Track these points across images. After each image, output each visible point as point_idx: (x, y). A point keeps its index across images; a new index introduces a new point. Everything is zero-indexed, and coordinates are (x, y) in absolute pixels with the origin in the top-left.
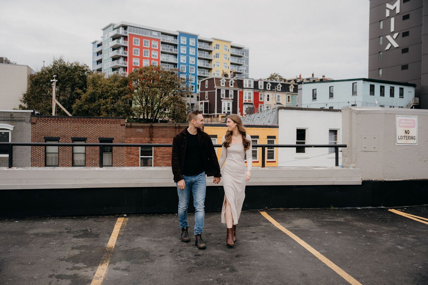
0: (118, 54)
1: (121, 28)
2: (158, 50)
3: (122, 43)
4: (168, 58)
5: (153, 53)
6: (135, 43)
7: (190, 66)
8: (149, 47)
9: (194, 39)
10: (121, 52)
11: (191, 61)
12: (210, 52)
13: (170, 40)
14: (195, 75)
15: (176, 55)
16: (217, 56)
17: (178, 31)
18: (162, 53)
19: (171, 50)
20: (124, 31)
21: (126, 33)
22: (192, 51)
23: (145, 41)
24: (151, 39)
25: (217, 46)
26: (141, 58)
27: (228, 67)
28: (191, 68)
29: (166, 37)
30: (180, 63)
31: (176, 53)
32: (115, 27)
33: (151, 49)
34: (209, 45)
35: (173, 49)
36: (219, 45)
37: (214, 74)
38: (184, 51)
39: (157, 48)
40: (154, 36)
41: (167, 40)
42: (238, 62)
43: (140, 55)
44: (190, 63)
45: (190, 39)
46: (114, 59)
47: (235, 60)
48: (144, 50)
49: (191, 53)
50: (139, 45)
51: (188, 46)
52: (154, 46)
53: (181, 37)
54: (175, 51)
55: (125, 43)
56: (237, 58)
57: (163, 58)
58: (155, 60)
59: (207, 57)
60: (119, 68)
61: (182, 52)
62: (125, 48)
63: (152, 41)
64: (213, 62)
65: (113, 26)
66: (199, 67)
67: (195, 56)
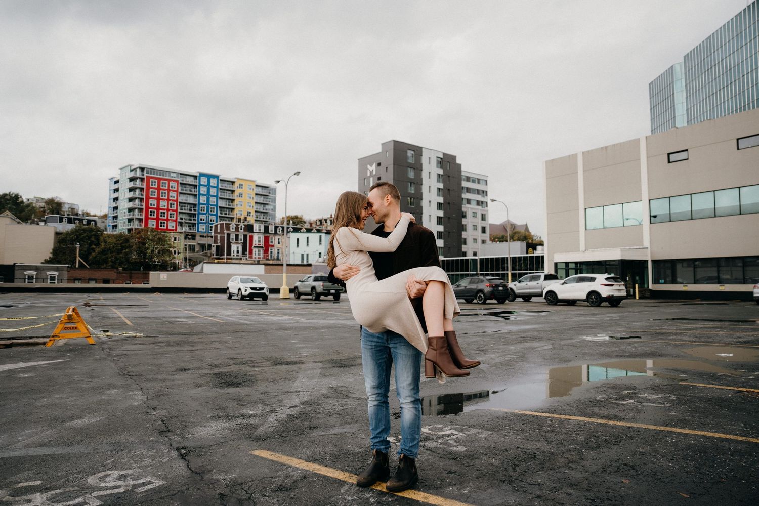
0: (134, 196)
1: (138, 170)
2: (177, 191)
3: (139, 184)
4: (187, 199)
5: (170, 194)
6: (152, 185)
7: (210, 207)
8: (167, 188)
9: (216, 180)
10: (137, 193)
11: (212, 201)
12: (233, 191)
13: (190, 180)
14: (216, 215)
15: (195, 196)
16: (240, 195)
17: (198, 172)
18: (180, 193)
19: (191, 191)
20: (141, 173)
21: (143, 175)
22: (213, 191)
23: (163, 183)
24: (169, 180)
25: (241, 186)
26: (158, 199)
27: (253, 207)
28: (211, 208)
29: (185, 178)
30: (200, 204)
31: (195, 193)
32: (133, 168)
33: (169, 190)
34: (232, 184)
35: (193, 190)
36: (242, 185)
37: (237, 214)
38: (205, 191)
39: (176, 189)
40: (172, 177)
41: (186, 181)
42: (264, 201)
43: (157, 196)
44: (210, 203)
45: (211, 179)
46: (131, 200)
47: (261, 200)
48: (161, 191)
49: (211, 193)
50: (156, 187)
51: (208, 186)
52: (172, 187)
53: (201, 177)
54: (194, 192)
55: (142, 185)
56: (262, 197)
57: (182, 199)
58: (173, 201)
59: (229, 196)
60: (136, 209)
61: (202, 192)
62: (142, 189)
63: (170, 182)
64: (236, 202)
65: (131, 167)
66: (220, 207)
67: (217, 196)
